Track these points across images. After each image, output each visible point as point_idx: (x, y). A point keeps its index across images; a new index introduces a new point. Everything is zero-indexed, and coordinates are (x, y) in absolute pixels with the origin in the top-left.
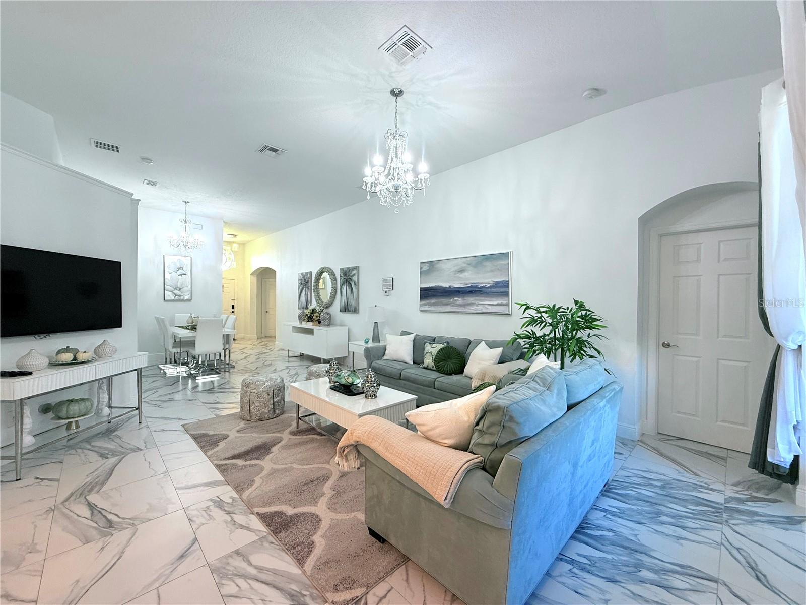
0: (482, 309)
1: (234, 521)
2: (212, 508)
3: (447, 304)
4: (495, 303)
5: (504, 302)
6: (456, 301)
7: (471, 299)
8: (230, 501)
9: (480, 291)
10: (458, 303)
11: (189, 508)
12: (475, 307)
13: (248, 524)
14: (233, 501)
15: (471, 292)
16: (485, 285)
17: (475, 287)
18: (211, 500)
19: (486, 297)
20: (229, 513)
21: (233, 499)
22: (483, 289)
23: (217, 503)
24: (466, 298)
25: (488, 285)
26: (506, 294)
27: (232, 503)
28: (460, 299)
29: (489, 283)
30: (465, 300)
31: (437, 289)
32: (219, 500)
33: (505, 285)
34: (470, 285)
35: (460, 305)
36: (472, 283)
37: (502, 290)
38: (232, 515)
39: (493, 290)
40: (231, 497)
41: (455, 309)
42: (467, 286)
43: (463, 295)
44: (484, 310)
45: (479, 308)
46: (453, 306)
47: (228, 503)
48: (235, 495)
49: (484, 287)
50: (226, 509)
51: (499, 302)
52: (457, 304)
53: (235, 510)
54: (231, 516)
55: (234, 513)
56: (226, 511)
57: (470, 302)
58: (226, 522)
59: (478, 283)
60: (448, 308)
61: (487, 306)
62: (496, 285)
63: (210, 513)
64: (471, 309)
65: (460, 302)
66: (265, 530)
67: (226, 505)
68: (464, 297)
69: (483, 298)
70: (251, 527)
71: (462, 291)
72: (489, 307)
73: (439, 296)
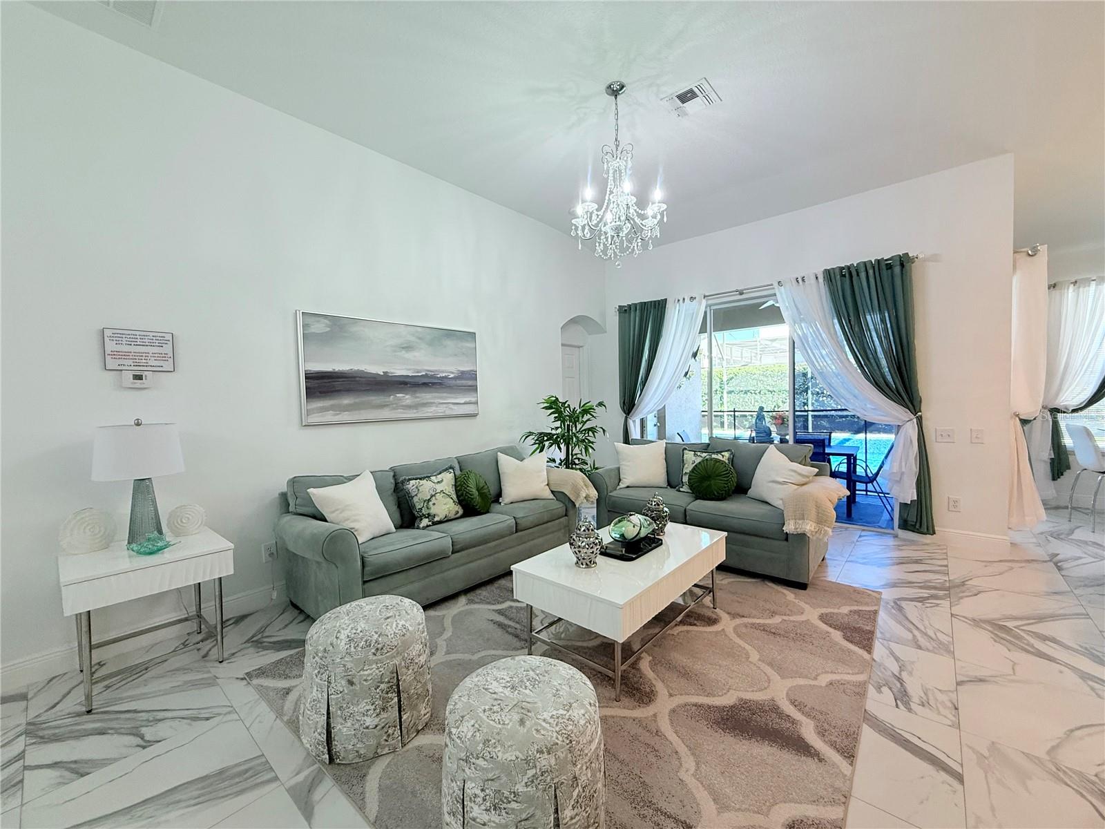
0: (444, 412)
1: (900, 667)
2: (915, 699)
3: (382, 406)
4: (462, 401)
5: (473, 400)
6: (400, 399)
7: (426, 396)
8: (885, 689)
9: (440, 384)
10: (404, 404)
11: (950, 724)
12: (434, 408)
13: (888, 656)
14: (881, 687)
15: (425, 384)
16: (447, 374)
17: (433, 377)
18: (910, 710)
19: (450, 393)
20: (899, 679)
21: (879, 688)
22: (445, 380)
23: (905, 700)
24: (418, 395)
25: (452, 376)
26: (474, 389)
27: (884, 685)
28: (407, 397)
29: (453, 373)
30: (416, 397)
31: (355, 377)
32: (898, 701)
33: (472, 376)
34: (424, 374)
35: (409, 407)
36: (428, 371)
37: (470, 383)
38: (897, 675)
39: (459, 382)
40: (880, 691)
41: (400, 414)
42: (420, 374)
43: (414, 389)
44: (448, 412)
45: (441, 410)
46: (394, 409)
47: (890, 689)
48: (871, 691)
49: (446, 377)
50: (899, 685)
51: (467, 400)
52: (403, 406)
53: (889, 676)
54: (900, 674)
55: (893, 673)
56: (901, 684)
57: (425, 401)
58: (911, 674)
59: (436, 371)
60: (386, 413)
61: (452, 406)
62: (462, 375)
63: (923, 695)
64: (428, 412)
65: (408, 401)
66: (876, 641)
67: (895, 690)
68: (415, 391)
69: (445, 395)
70: (888, 652)
71: (410, 383)
72: (455, 407)
73: (361, 391)
